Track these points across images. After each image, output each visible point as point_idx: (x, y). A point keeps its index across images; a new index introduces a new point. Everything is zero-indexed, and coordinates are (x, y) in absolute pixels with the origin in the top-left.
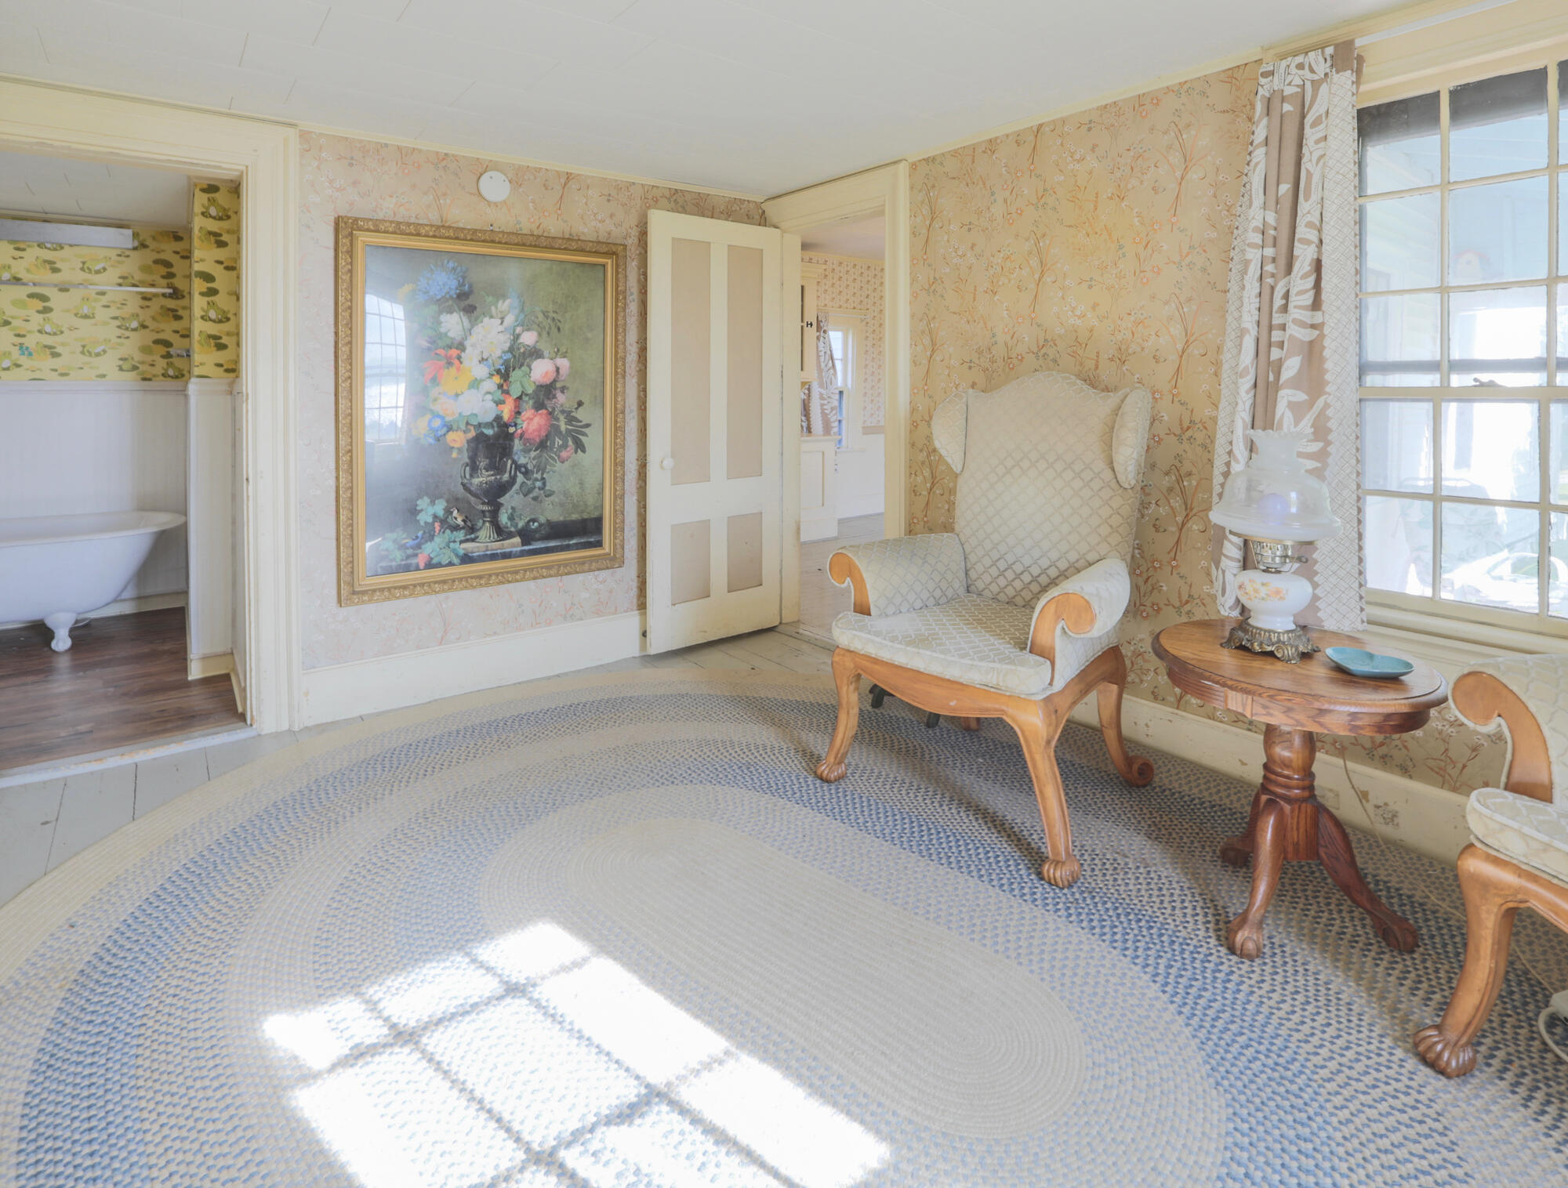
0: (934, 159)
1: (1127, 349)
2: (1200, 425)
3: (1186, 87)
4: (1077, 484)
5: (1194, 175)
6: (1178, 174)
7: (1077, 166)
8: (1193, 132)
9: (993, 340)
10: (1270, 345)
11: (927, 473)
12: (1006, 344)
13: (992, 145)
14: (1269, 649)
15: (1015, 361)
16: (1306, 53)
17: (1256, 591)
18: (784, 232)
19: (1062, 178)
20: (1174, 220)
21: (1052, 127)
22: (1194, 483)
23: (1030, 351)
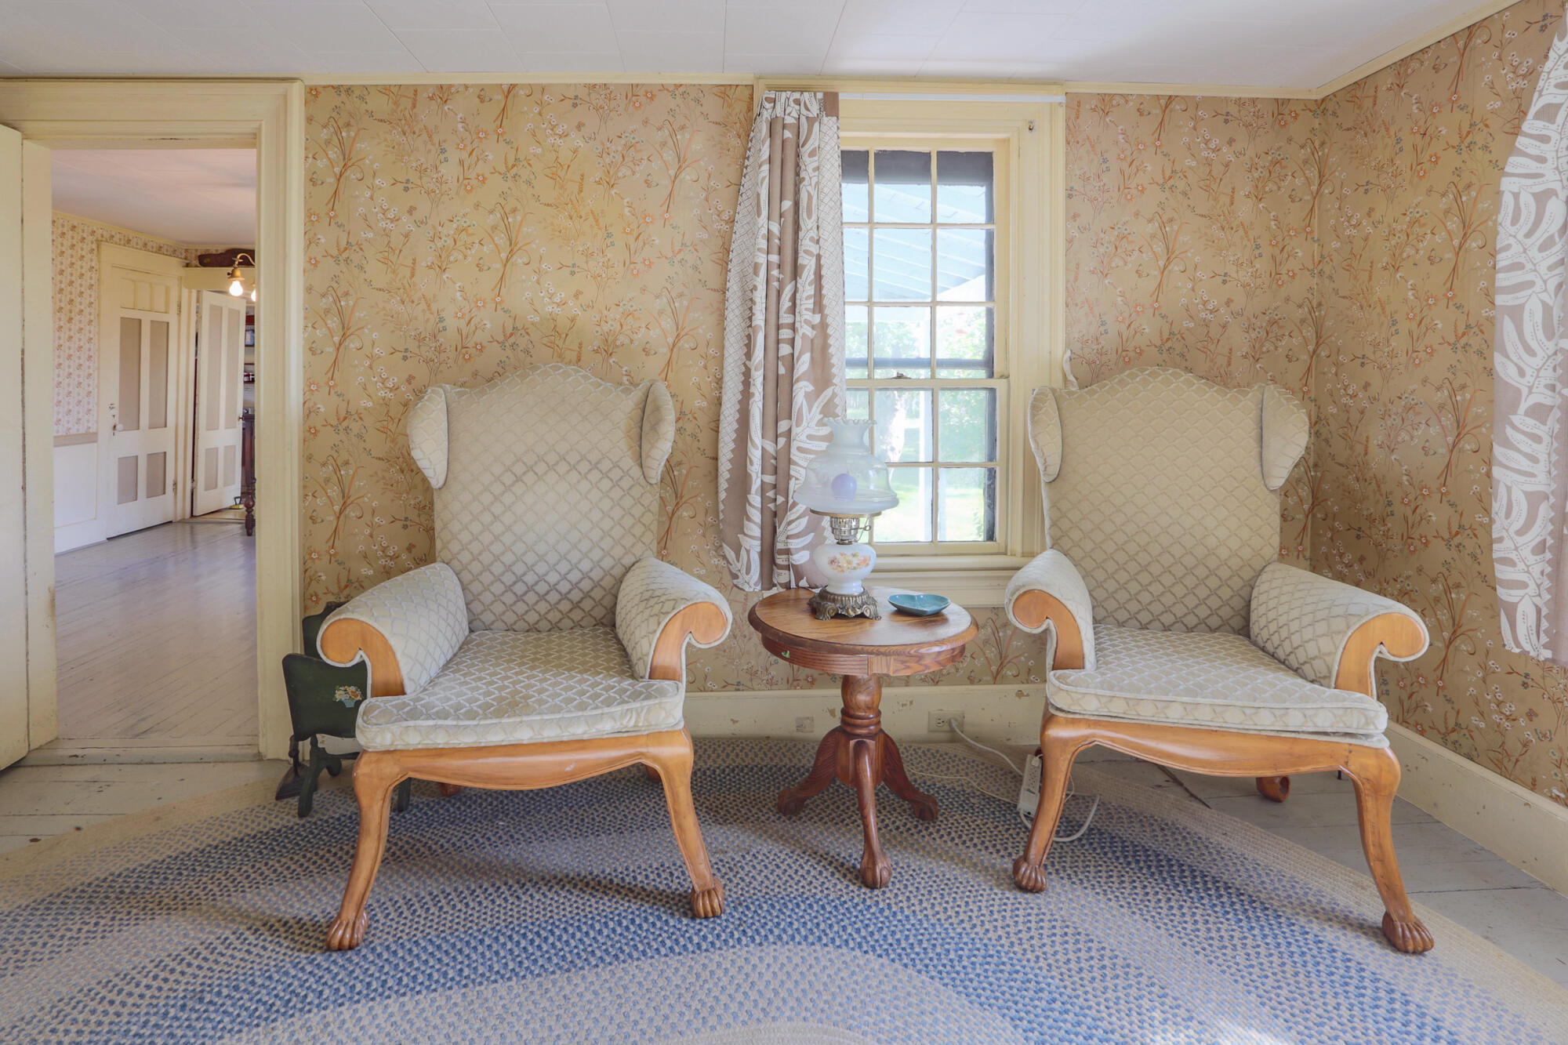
0: (349, 90)
1: (614, 341)
2: (690, 416)
3: (681, 89)
4: (606, 484)
5: (687, 176)
6: (672, 172)
7: (558, 141)
8: (687, 136)
9: (440, 325)
10: (778, 342)
11: (334, 492)
12: (459, 331)
13: (443, 94)
14: (859, 612)
15: (472, 351)
16: (802, 92)
17: (849, 563)
18: (26, 137)
19: (539, 151)
20: (667, 216)
21: (528, 93)
22: (684, 472)
23: (493, 340)
